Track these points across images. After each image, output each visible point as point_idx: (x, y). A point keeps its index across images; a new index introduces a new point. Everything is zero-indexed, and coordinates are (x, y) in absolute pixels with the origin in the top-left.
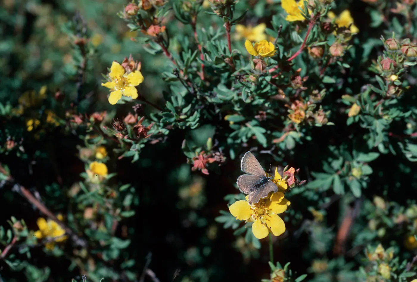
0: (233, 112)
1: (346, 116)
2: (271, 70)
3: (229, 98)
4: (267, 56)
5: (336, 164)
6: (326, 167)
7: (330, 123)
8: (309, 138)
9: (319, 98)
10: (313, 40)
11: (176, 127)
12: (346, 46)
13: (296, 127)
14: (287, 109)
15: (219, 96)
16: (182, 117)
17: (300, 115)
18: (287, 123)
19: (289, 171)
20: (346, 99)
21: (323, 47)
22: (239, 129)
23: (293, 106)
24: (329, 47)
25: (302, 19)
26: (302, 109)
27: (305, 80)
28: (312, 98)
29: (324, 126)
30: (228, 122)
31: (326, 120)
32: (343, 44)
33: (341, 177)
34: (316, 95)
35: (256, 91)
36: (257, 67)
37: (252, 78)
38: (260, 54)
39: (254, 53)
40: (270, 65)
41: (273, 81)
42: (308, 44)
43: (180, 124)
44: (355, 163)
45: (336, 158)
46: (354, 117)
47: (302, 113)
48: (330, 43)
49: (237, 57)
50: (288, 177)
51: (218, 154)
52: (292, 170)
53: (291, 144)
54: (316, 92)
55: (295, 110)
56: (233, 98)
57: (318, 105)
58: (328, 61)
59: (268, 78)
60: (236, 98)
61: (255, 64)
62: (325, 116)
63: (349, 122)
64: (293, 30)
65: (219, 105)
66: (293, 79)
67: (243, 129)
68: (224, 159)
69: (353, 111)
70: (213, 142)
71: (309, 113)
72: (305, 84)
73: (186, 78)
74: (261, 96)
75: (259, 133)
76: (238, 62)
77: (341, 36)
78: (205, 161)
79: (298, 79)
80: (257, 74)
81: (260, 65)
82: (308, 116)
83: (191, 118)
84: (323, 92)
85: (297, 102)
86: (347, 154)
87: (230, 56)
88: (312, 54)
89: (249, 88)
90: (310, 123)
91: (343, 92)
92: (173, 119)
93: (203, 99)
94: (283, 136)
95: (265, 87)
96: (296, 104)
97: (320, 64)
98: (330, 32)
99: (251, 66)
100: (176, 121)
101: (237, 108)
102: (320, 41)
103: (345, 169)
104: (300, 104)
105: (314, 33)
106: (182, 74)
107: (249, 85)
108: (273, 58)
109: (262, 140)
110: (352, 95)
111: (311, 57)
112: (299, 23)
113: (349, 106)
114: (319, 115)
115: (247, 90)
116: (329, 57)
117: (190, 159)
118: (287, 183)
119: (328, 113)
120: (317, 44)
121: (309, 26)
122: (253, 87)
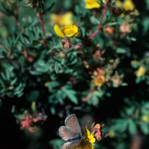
0: (50, 80)
1: (135, 77)
2: (77, 47)
3: (46, 70)
4: (72, 37)
5: (130, 111)
6: (123, 114)
7: (125, 84)
8: (109, 95)
9: (115, 65)
10: (107, 22)
11: (6, 96)
12: (132, 25)
13: (99, 88)
14: (91, 75)
15: (38, 69)
16: (11, 88)
17: (101, 79)
18: (92, 86)
19: (96, 127)
20: (134, 64)
21: (114, 26)
22: (56, 92)
23: (95, 73)
24: (119, 26)
25: (97, 6)
26: (102, 74)
27: (103, 52)
28: (109, 67)
29: (120, 87)
30: (47, 88)
31: (121, 82)
32: (130, 23)
33: (134, 120)
34: (112, 64)
35: (66, 63)
36: (65, 46)
37: (62, 55)
38: (67, 35)
39: (62, 35)
40: (75, 43)
41: (79, 55)
42: (104, 25)
43: (9, 94)
44: (144, 111)
45: (129, 107)
46: (141, 77)
47: (103, 78)
48: (120, 23)
49: (49, 39)
50: (96, 132)
51: (40, 114)
52: (98, 126)
53: (95, 102)
54: (111, 61)
55: (97, 76)
56: (49, 71)
57: (114, 70)
58: (119, 36)
59: (75, 53)
60: (51, 70)
61: (64, 44)
62: (120, 79)
63: (138, 81)
64: (91, 15)
65: (40, 76)
66: (94, 52)
67: (59, 92)
68: (45, 117)
69: (141, 72)
70: (37, 105)
71: (108, 77)
72: (103, 56)
73: (12, 57)
74: (71, 67)
75: (71, 95)
76: (51, 42)
77: (128, 17)
78: (30, 121)
79: (98, 53)
80: (66, 51)
81: (67, 45)
82: (107, 80)
83: (18, 89)
84: (117, 61)
85: (98, 69)
86: (137, 104)
87: (44, 38)
88: (107, 32)
89: (60, 62)
90: (109, 85)
91: (132, 59)
92: (3, 91)
93: (27, 72)
94: (90, 95)
95: (73, 59)
96: (97, 71)
97: (114, 39)
98: (119, 14)
99: (60, 45)
100: (6, 92)
101: (52, 78)
102: (113, 22)
103: (137, 115)
104: (101, 71)
105: (107, 17)
106: (9, 54)
107: (60, 60)
108: (78, 38)
109: (74, 100)
110: (138, 60)
111: (107, 35)
112: (95, 9)
113: (137, 69)
114: (115, 78)
115: (59, 65)
116: (120, 33)
117: (19, 120)
118: (95, 137)
119: (122, 76)
120: (110, 24)
121: (104, 11)
122: (63, 62)
